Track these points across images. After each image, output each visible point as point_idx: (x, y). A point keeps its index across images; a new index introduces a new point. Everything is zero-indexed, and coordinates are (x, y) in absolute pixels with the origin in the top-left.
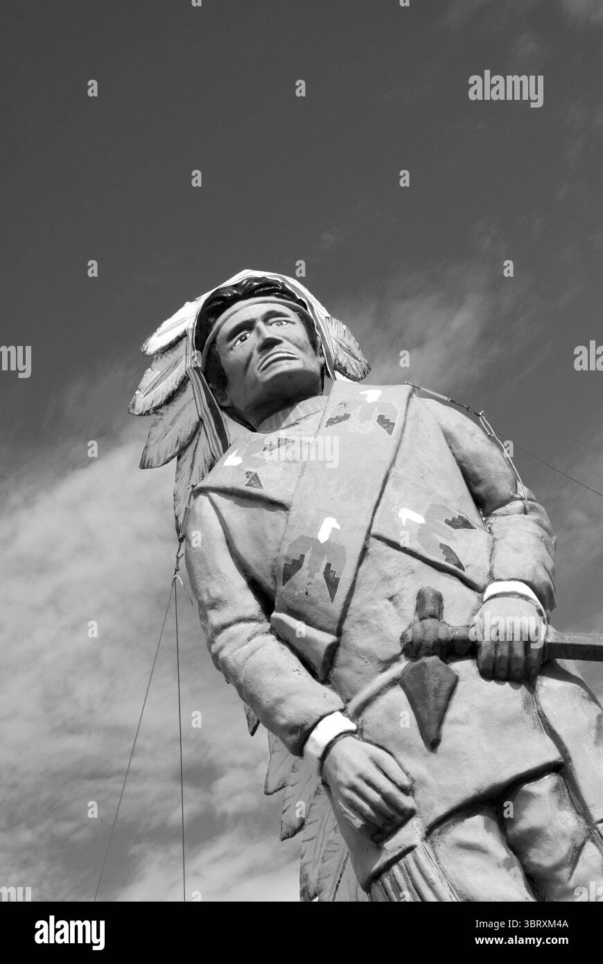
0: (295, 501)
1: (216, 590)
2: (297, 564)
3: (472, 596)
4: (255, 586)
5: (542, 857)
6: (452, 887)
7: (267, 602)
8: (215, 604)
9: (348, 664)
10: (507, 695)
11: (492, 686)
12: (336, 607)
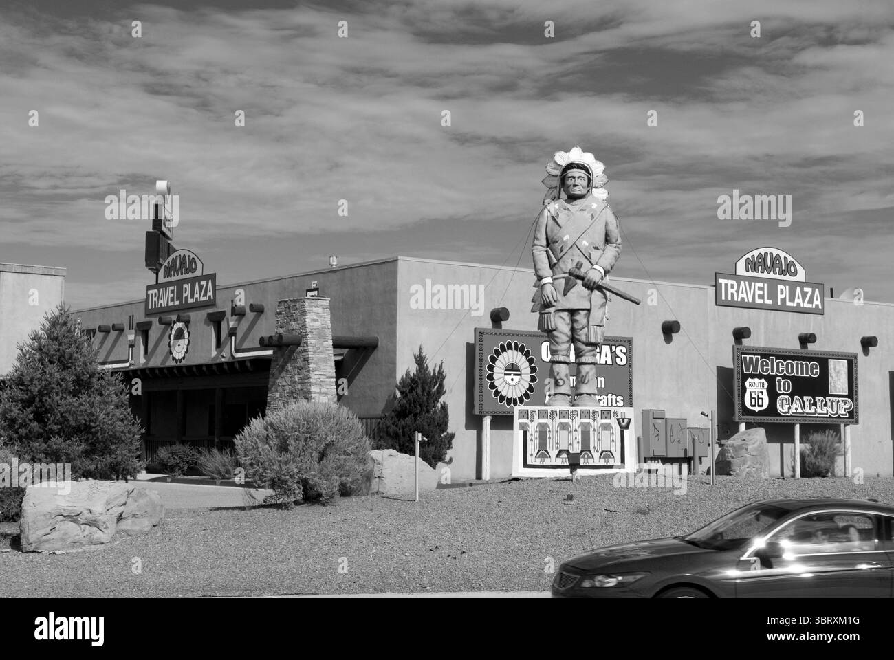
0: (563, 227)
1: (539, 236)
2: (557, 242)
3: (590, 265)
4: (547, 239)
5: (576, 326)
6: (555, 324)
7: (548, 245)
8: (537, 239)
9: (557, 268)
10: (586, 291)
11: (583, 288)
12: (560, 256)
